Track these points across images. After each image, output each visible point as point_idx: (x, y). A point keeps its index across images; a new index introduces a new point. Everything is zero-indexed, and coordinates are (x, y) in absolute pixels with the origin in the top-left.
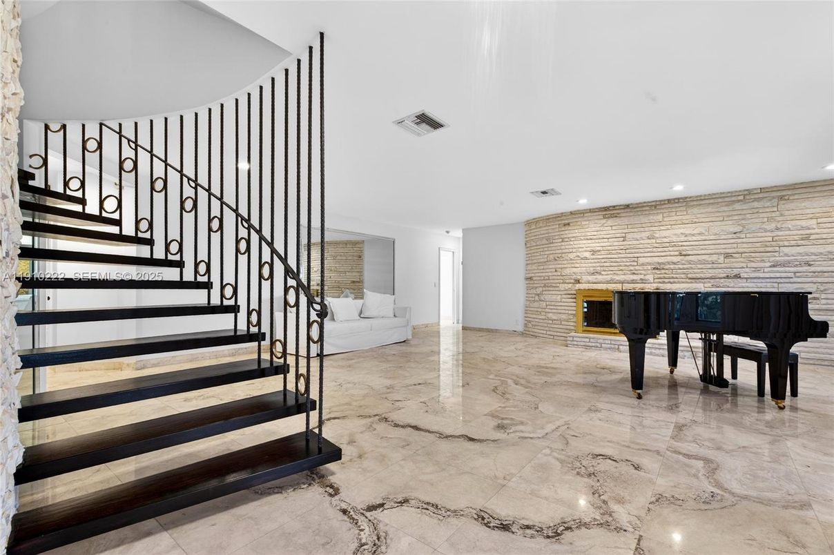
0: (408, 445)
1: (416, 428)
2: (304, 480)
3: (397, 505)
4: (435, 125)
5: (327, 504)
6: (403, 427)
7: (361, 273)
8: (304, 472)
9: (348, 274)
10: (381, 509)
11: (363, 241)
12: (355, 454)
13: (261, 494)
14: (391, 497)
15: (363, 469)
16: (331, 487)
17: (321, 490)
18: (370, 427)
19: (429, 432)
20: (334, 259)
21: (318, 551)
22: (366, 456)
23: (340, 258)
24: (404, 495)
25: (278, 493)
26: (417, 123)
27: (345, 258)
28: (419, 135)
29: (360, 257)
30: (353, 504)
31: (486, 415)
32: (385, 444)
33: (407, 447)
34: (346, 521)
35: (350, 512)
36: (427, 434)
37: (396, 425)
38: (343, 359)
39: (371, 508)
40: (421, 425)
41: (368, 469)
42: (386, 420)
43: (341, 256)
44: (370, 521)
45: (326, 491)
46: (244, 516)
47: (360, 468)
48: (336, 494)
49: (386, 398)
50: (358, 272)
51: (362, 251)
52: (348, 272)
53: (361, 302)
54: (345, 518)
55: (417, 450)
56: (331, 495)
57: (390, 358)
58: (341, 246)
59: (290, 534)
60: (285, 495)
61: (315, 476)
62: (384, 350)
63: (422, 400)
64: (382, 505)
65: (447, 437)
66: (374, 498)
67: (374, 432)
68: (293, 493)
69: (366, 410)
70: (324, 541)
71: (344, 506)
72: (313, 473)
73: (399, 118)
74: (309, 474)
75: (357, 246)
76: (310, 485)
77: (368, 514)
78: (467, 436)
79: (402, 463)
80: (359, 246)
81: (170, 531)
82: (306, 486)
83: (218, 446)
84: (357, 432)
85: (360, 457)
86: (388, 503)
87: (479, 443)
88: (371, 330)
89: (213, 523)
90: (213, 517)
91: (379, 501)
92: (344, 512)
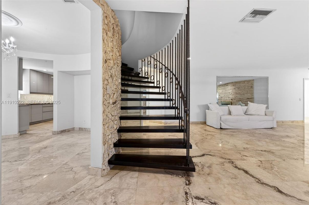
0: (236, 178)
1: (246, 172)
2: (182, 174)
3: (209, 203)
4: (266, 13)
5: (182, 187)
6: (239, 169)
7: (252, 94)
8: (184, 171)
9: (245, 95)
10: (201, 201)
11: (254, 80)
12: (207, 173)
13: (166, 173)
14: (209, 198)
15: (206, 180)
16: (189, 181)
17: (184, 180)
18: (222, 164)
19: (253, 177)
20: (238, 89)
21: (167, 202)
22: (212, 175)
23: (241, 88)
24: (216, 201)
25: (171, 175)
26: (254, 17)
27: (244, 88)
28: (258, 22)
29: (252, 87)
30: (192, 192)
31: (304, 181)
32: (224, 173)
33: (234, 179)
34: (184, 197)
35: (188, 195)
36: (251, 177)
37: (236, 167)
38: (231, 131)
39: (198, 198)
40: (251, 172)
41: (208, 181)
42: (233, 163)
43: (242, 87)
44: (193, 203)
45: (186, 182)
46: (157, 177)
47: (205, 179)
48: (188, 185)
49: (240, 153)
50: (251, 94)
51: (253, 84)
52: (246, 94)
53: (246, 107)
54: (185, 196)
55: (238, 183)
56: (186, 184)
57: (256, 135)
58: (242, 83)
59: (164, 191)
60: (172, 176)
61: (186, 174)
62: (255, 131)
63: (260, 159)
64: (203, 199)
65: (263, 183)
66: (202, 195)
67: (223, 166)
68: (175, 177)
69: (226, 156)
70: (172, 200)
71: (188, 191)
72: (186, 173)
73: (241, 18)
74: (185, 173)
75: (250, 82)
76: (182, 177)
77: (194, 200)
78: (278, 188)
79: (226, 185)
80: (251, 82)
81: (139, 173)
82: (181, 176)
83: (167, 152)
84: (215, 164)
85: (208, 174)
86: (206, 200)
87: (284, 196)
88: (249, 120)
89: (149, 175)
90: (150, 173)
91: (202, 197)
92: (186, 193)
